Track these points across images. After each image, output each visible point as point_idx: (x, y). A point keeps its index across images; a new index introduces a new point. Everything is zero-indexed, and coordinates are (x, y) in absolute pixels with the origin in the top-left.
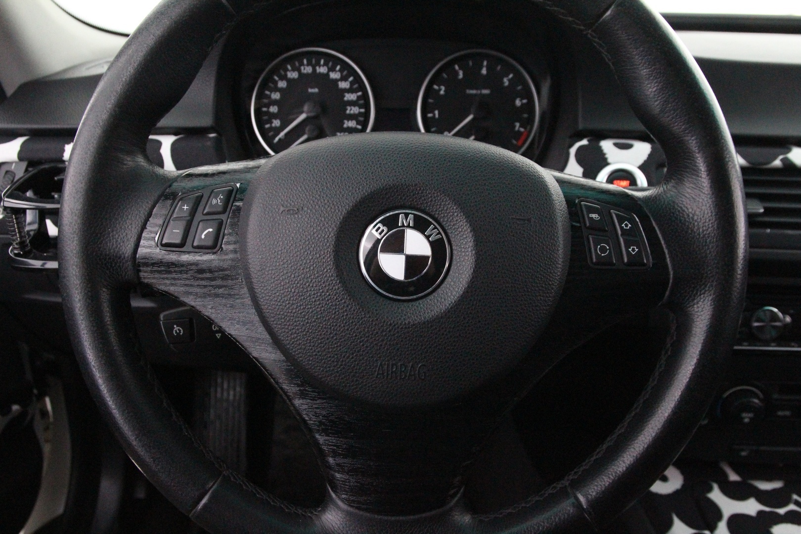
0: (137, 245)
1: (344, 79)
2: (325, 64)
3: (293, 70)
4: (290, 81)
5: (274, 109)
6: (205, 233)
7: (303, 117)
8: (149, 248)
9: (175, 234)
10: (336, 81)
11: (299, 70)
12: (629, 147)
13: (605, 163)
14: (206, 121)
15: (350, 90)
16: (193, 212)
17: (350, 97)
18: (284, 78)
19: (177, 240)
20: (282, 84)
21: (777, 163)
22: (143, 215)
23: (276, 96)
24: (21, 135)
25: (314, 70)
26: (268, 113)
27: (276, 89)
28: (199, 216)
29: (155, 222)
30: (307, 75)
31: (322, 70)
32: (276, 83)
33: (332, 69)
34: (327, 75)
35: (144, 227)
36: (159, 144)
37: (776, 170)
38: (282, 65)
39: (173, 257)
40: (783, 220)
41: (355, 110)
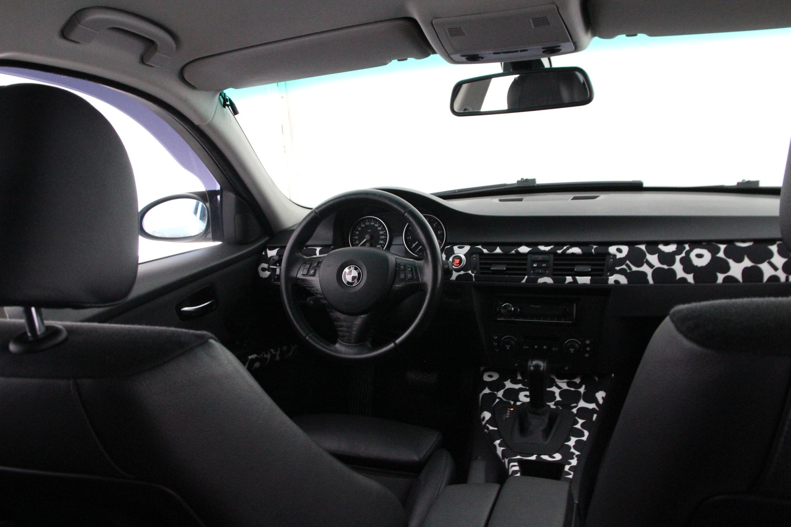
0: (297, 275)
1: (379, 226)
2: (374, 222)
3: (363, 224)
4: (362, 228)
5: (357, 237)
6: (312, 272)
7: (365, 240)
8: (300, 276)
9: (306, 272)
10: (377, 227)
11: (365, 224)
12: (463, 247)
13: (453, 253)
14: (330, 243)
15: (382, 230)
16: (310, 267)
17: (381, 233)
18: (360, 227)
19: (306, 274)
20: (359, 229)
21: (513, 252)
22: (299, 267)
23: (357, 233)
24: (278, 248)
25: (370, 223)
26: (355, 239)
27: (358, 231)
28: (311, 268)
29: (302, 269)
30: (368, 225)
31: (373, 223)
32: (357, 228)
33: (376, 223)
34: (374, 225)
35: (299, 270)
36: (316, 250)
37: (513, 255)
38: (360, 222)
39: (304, 278)
40: (513, 272)
41: (383, 237)
